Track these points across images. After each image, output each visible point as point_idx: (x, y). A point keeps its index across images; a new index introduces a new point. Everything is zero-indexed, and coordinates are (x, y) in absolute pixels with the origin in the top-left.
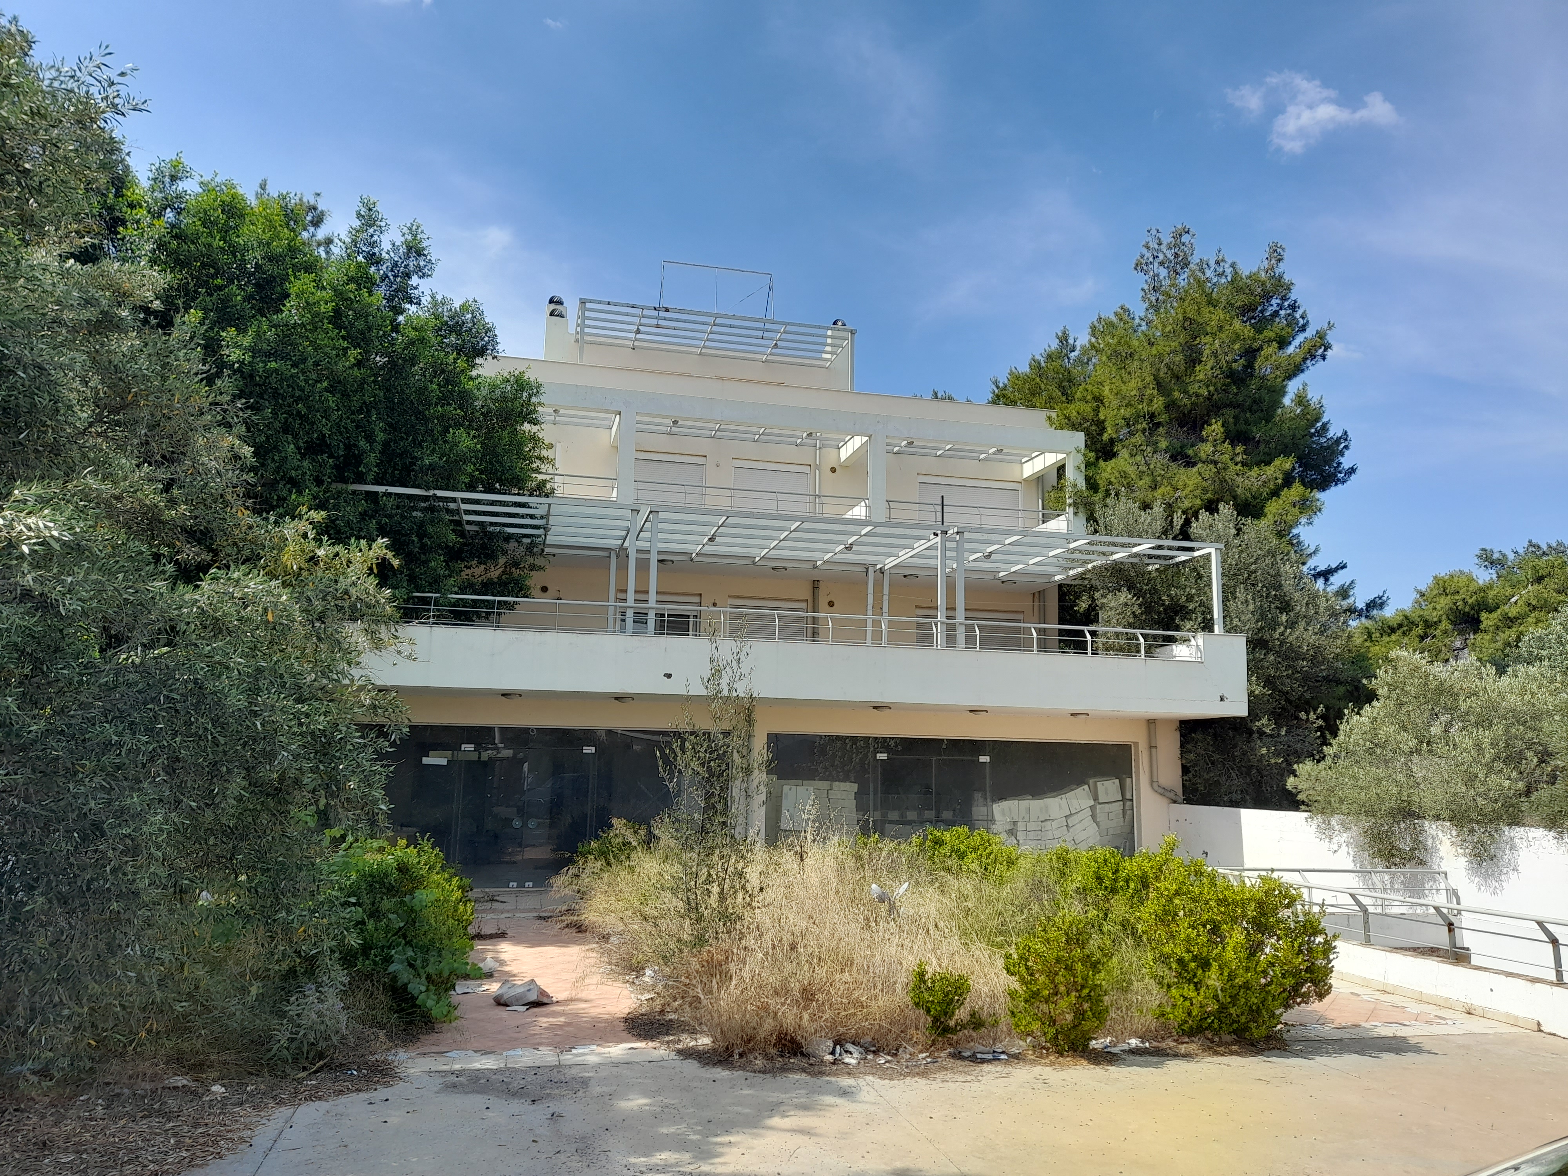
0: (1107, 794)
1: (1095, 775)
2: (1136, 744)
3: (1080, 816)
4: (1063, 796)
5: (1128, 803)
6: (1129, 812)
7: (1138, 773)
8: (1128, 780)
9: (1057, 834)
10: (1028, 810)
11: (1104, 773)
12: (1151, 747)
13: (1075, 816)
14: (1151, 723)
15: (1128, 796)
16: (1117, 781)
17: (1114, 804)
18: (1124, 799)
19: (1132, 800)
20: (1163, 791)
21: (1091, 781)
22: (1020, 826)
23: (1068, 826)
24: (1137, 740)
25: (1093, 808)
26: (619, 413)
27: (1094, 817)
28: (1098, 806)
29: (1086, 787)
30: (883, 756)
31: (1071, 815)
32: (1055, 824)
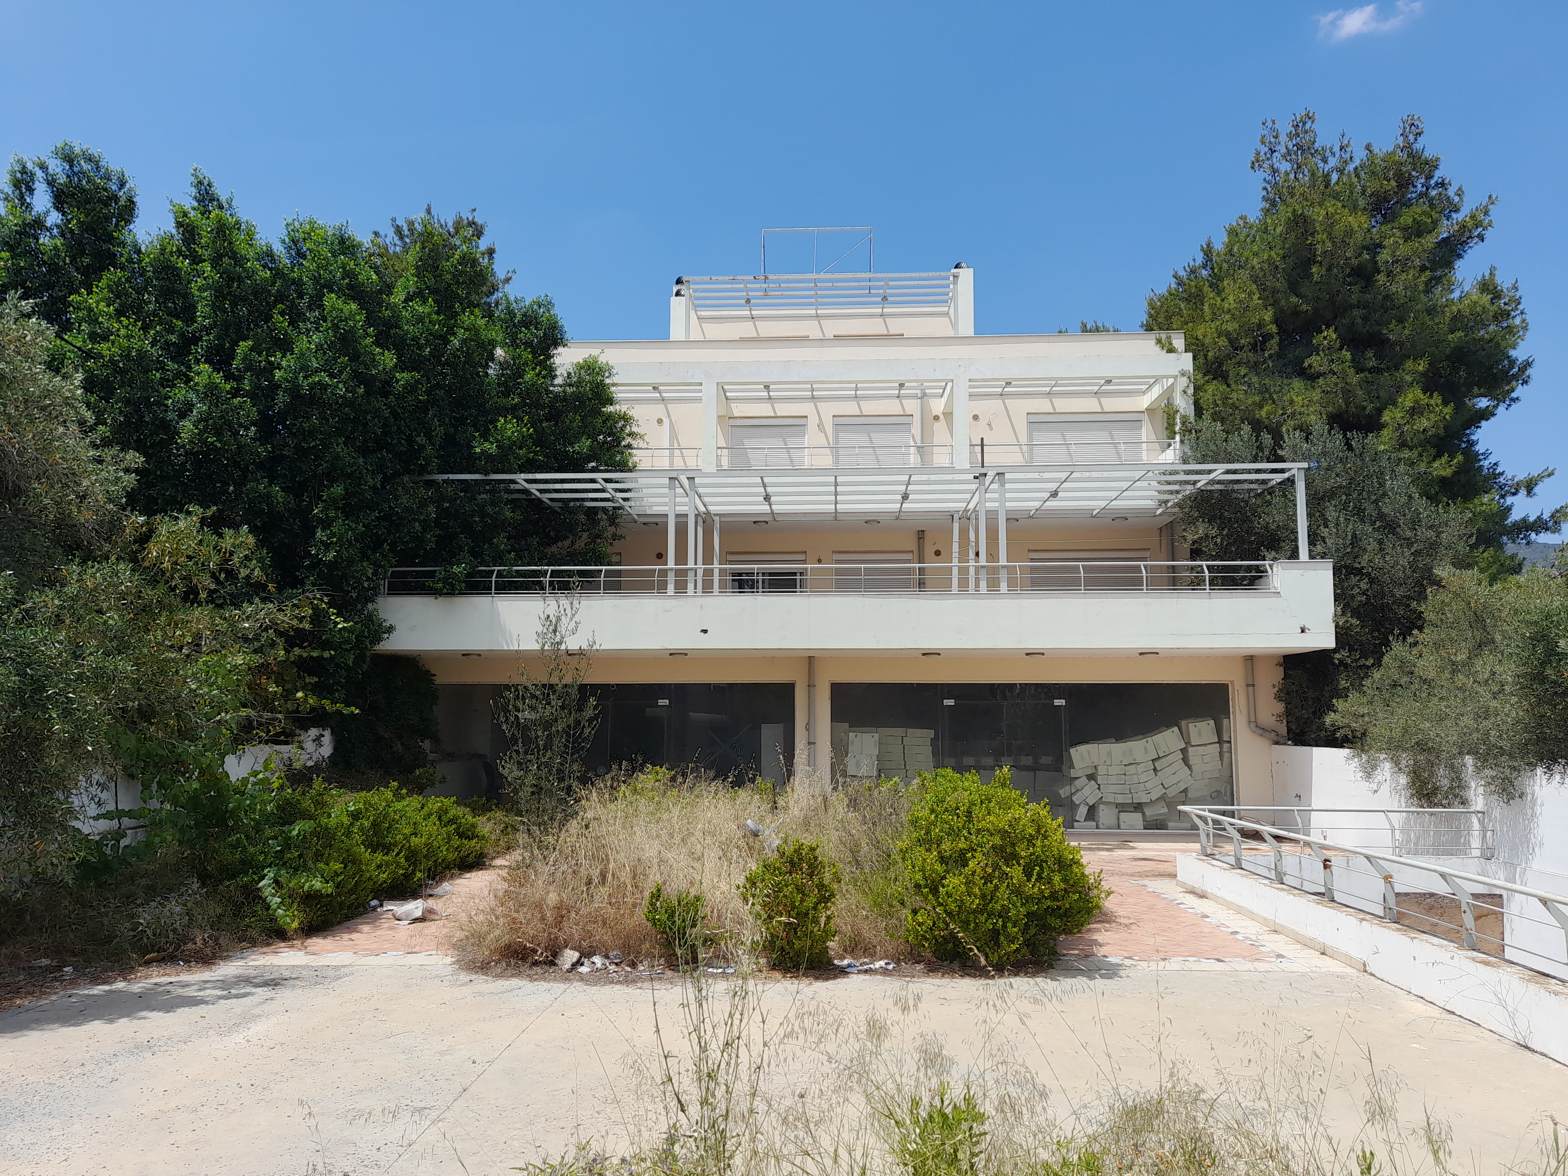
0: (1200, 735)
1: (1184, 718)
2: (1232, 682)
3: (1170, 759)
4: (1149, 739)
5: (1226, 746)
6: (1226, 755)
7: (1234, 712)
8: (1225, 721)
9: (1143, 778)
10: (1109, 754)
11: (1198, 714)
12: (1251, 685)
13: (1164, 760)
14: (1250, 660)
15: (1226, 738)
16: (1212, 722)
17: (1208, 746)
18: (1220, 742)
19: (1230, 742)
20: (1262, 730)
21: (1183, 723)
22: (1101, 770)
23: (1155, 770)
24: (1234, 678)
25: (1184, 751)
26: (701, 384)
27: (1185, 760)
28: (1190, 749)
29: (1176, 729)
30: (949, 702)
31: (1159, 758)
32: (1141, 768)
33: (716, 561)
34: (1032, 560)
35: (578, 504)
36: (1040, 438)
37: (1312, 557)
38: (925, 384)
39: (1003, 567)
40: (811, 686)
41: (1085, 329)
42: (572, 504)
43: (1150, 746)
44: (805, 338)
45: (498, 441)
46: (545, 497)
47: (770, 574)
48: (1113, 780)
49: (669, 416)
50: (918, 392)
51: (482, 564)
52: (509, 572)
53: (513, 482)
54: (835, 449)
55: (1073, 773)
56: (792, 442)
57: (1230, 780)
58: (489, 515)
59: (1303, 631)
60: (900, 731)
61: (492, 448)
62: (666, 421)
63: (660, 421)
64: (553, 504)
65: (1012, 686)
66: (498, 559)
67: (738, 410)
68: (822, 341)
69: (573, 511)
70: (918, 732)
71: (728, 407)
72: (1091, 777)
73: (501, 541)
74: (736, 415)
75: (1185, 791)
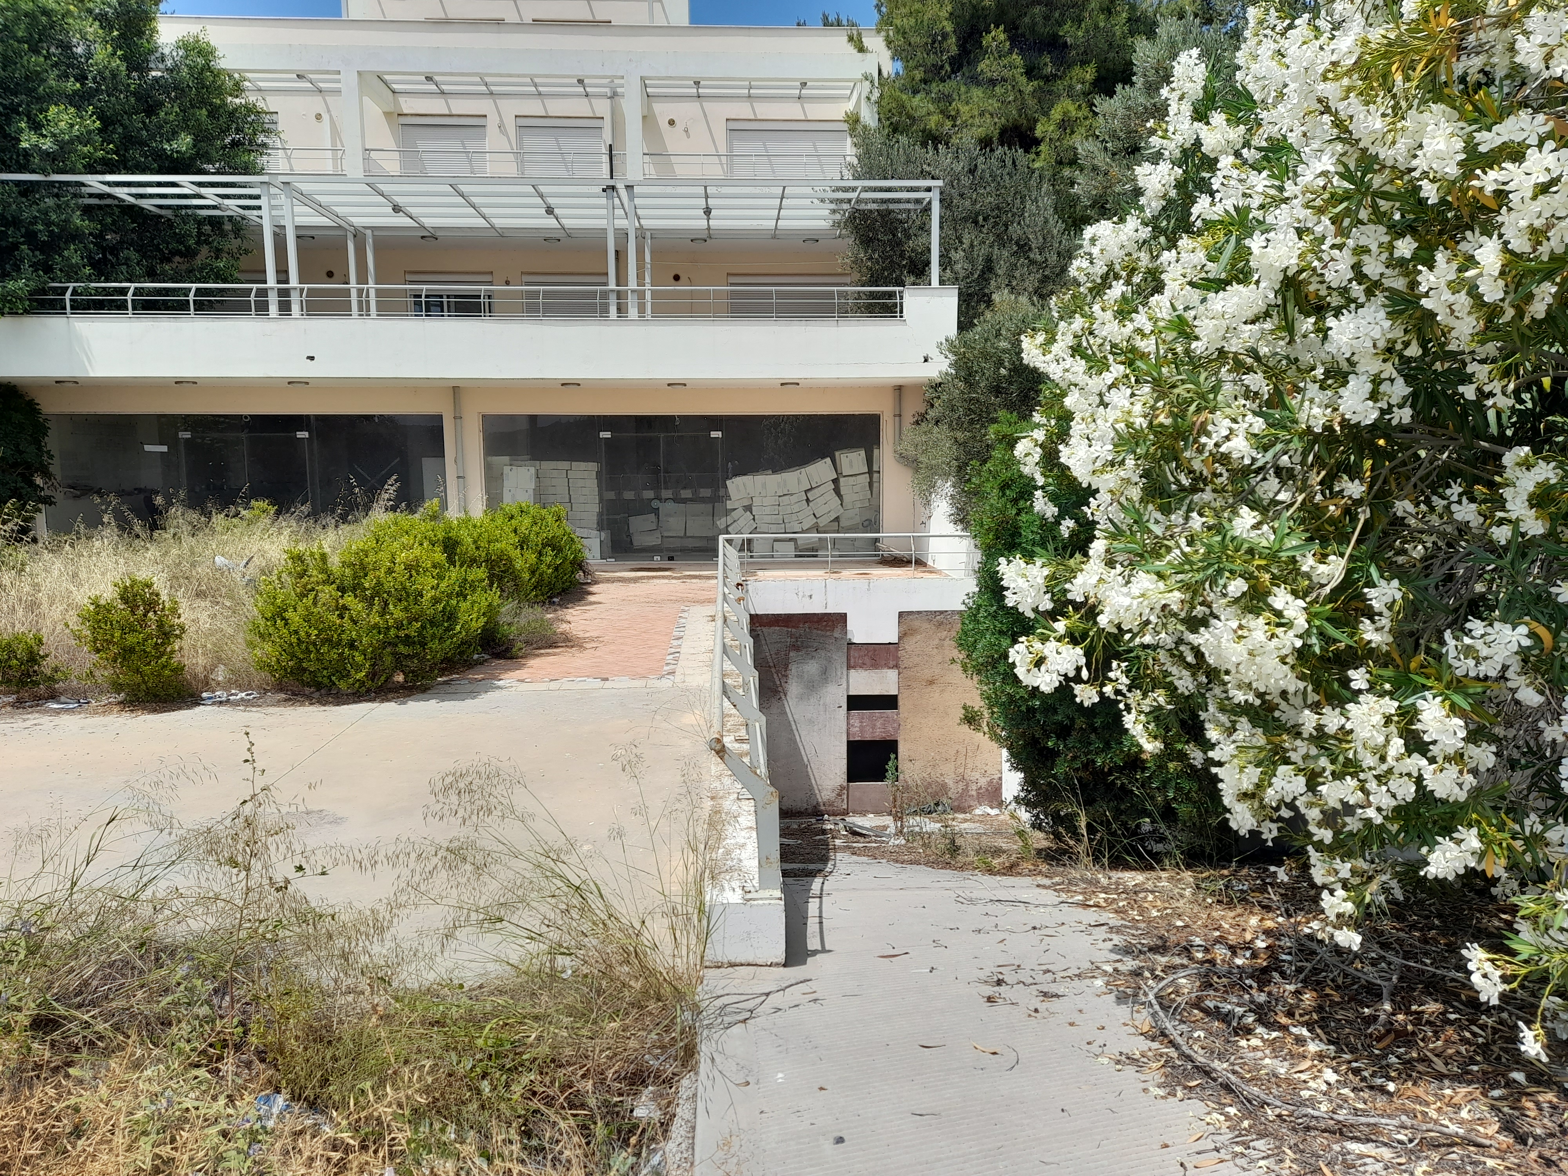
0: (851, 466)
1: (838, 449)
2: (883, 413)
3: (822, 489)
4: (803, 469)
5: (875, 476)
6: (875, 485)
7: (883, 443)
8: (876, 451)
9: (796, 508)
10: (764, 485)
11: (850, 445)
12: (899, 416)
13: (816, 490)
14: (899, 390)
15: (875, 468)
16: (863, 453)
17: (859, 477)
18: (870, 472)
19: (879, 472)
21: (837, 454)
22: (757, 502)
23: (808, 500)
24: (883, 408)
25: (835, 481)
26: (339, 73)
27: (837, 491)
28: (842, 480)
29: (828, 460)
30: (606, 435)
31: (812, 489)
32: (794, 499)
33: (371, 280)
34: (732, 284)
35: (190, 212)
36: (740, 147)
37: (942, 282)
38: (616, 81)
39: (633, 291)
40: (457, 418)
41: (826, 23)
42: (183, 212)
43: (803, 477)
44: (499, 22)
45: (54, 135)
46: (145, 203)
47: (456, 297)
48: (767, 510)
49: (329, 111)
50: (607, 90)
51: (53, 280)
52: (86, 289)
53: (83, 184)
54: (520, 155)
55: (729, 505)
56: (472, 145)
57: (878, 510)
58: (53, 223)
59: (926, 360)
60: (565, 465)
61: (47, 144)
62: (326, 117)
63: (319, 117)
64: (163, 212)
65: (671, 418)
66: (72, 274)
67: (408, 105)
68: (520, 26)
69: (185, 220)
70: (583, 465)
71: (396, 103)
72: (748, 508)
73: (73, 254)
74: (405, 111)
75: (837, 519)
